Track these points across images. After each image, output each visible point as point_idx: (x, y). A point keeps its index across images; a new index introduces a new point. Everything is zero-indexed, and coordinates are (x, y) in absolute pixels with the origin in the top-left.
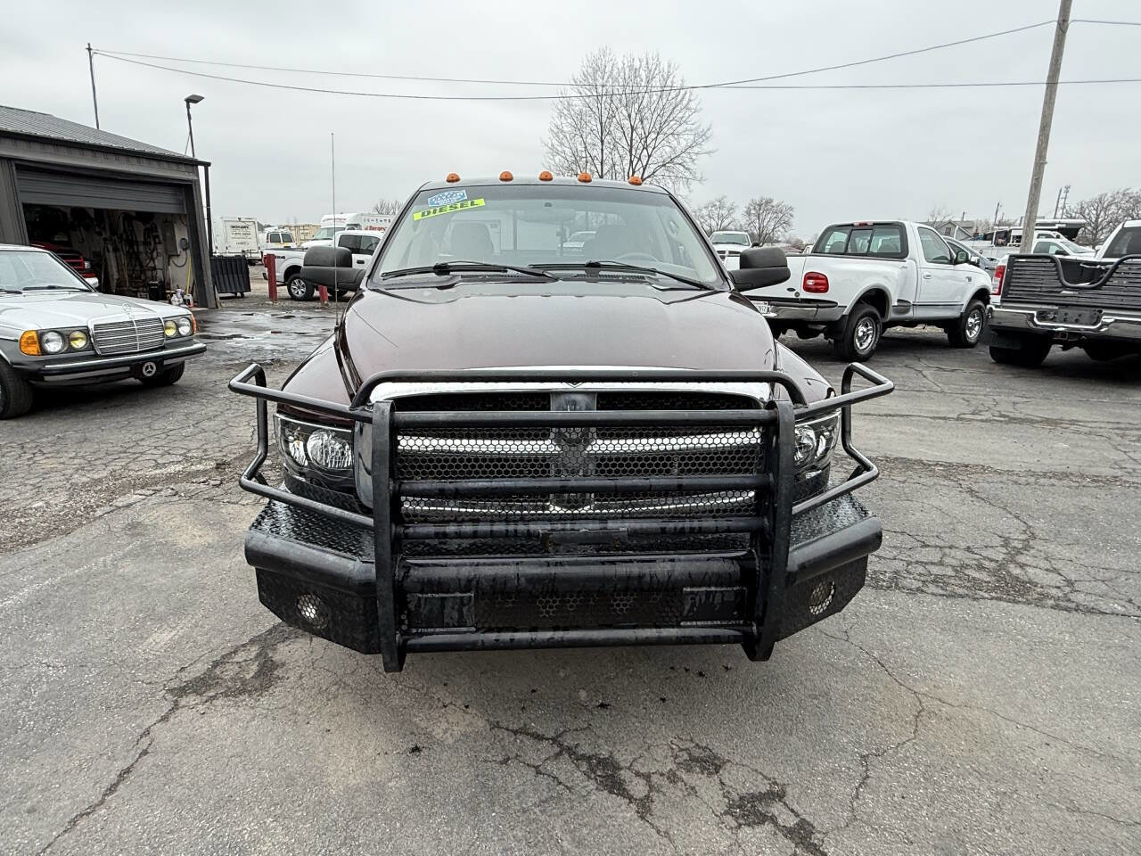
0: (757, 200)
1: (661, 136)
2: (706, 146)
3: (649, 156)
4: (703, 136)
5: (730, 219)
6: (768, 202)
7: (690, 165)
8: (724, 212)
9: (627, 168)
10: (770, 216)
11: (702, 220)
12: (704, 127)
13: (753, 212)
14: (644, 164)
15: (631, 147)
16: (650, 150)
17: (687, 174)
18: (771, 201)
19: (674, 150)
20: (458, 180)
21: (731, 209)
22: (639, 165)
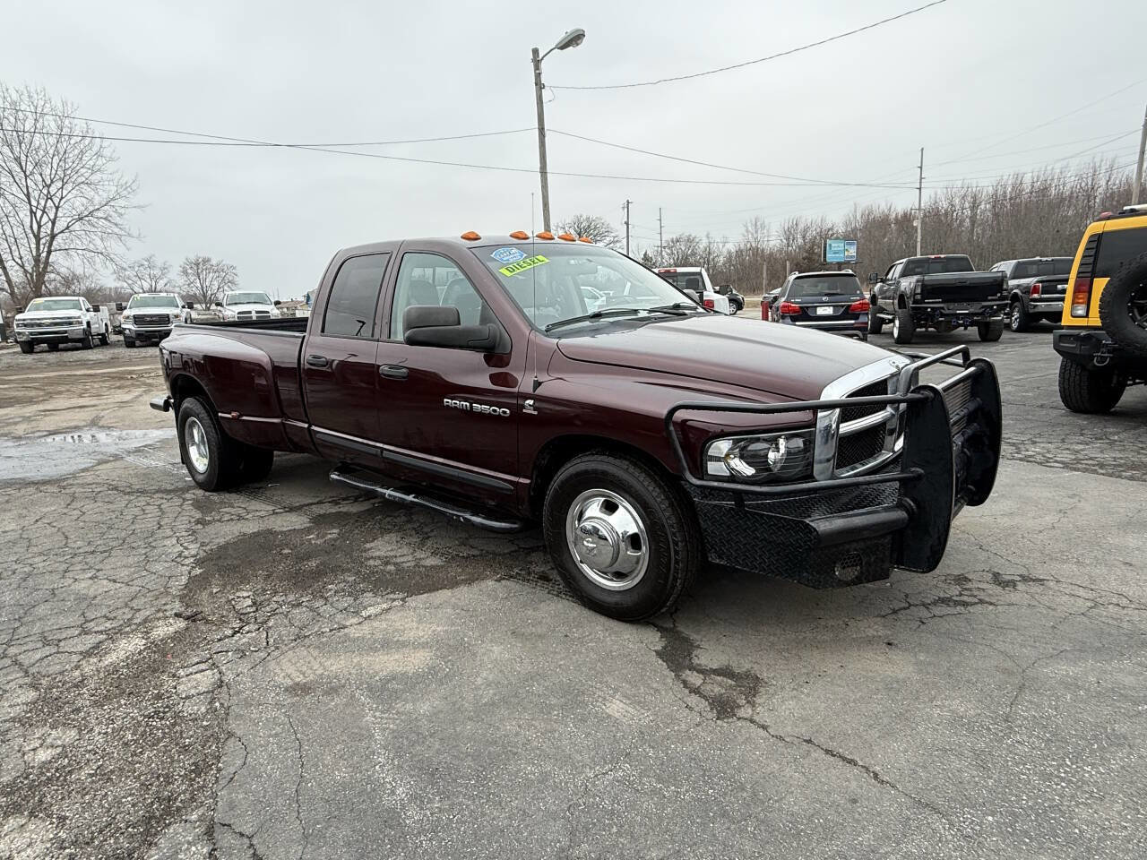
0: (193, 258)
1: (69, 187)
2: (135, 200)
3: (57, 208)
4: (127, 189)
5: (165, 280)
6: (206, 261)
7: (118, 220)
8: (157, 272)
9: (27, 221)
10: (211, 275)
11: (130, 282)
12: (128, 178)
13: (189, 271)
14: (52, 217)
15: (28, 196)
16: (56, 201)
17: (116, 230)
18: (209, 260)
19: (91, 201)
20: (477, 238)
21: (164, 269)
22: (45, 219)
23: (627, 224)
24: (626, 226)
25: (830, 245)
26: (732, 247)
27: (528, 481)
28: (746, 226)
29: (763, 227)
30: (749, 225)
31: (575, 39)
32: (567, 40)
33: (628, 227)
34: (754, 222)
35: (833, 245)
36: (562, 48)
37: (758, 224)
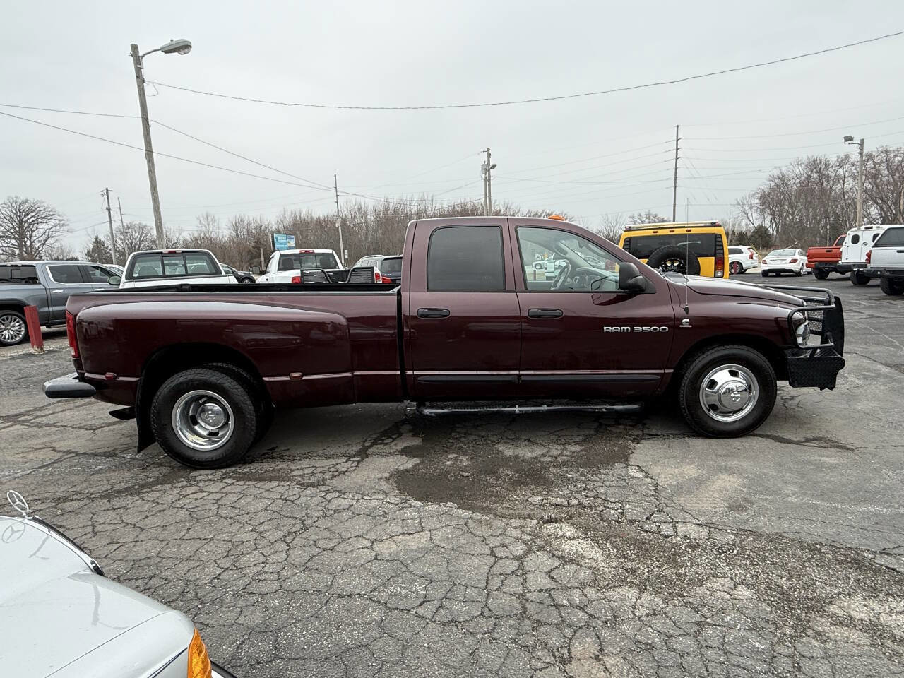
23: (109, 210)
24: (107, 212)
25: (277, 238)
26: (186, 236)
27: (672, 371)
28: (198, 219)
29: (214, 220)
30: (201, 219)
31: (182, 47)
32: (176, 47)
33: (110, 213)
34: (205, 217)
35: (279, 238)
36: (166, 52)
37: (210, 218)
